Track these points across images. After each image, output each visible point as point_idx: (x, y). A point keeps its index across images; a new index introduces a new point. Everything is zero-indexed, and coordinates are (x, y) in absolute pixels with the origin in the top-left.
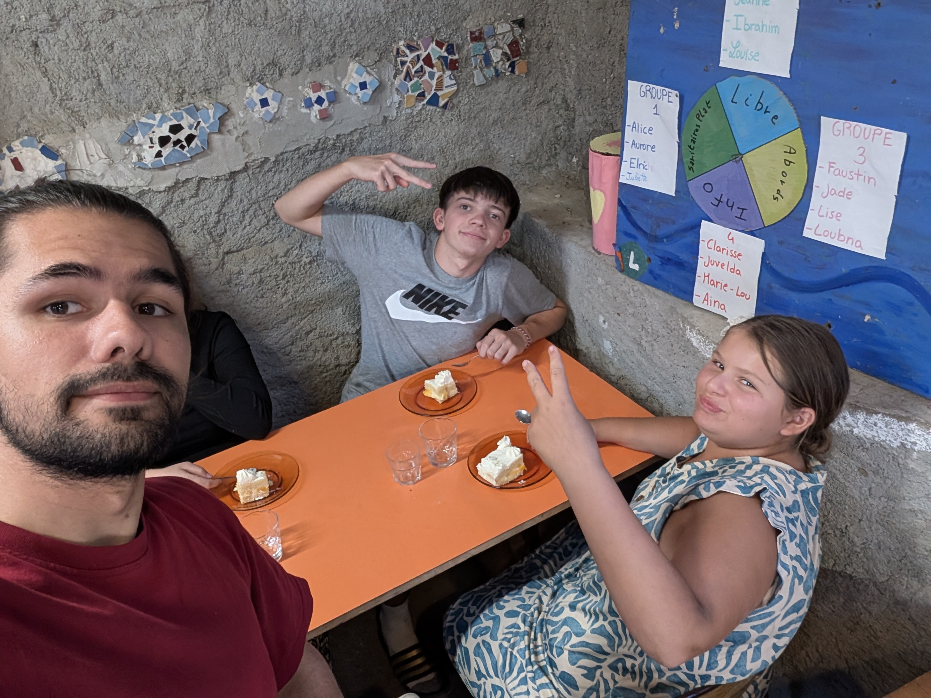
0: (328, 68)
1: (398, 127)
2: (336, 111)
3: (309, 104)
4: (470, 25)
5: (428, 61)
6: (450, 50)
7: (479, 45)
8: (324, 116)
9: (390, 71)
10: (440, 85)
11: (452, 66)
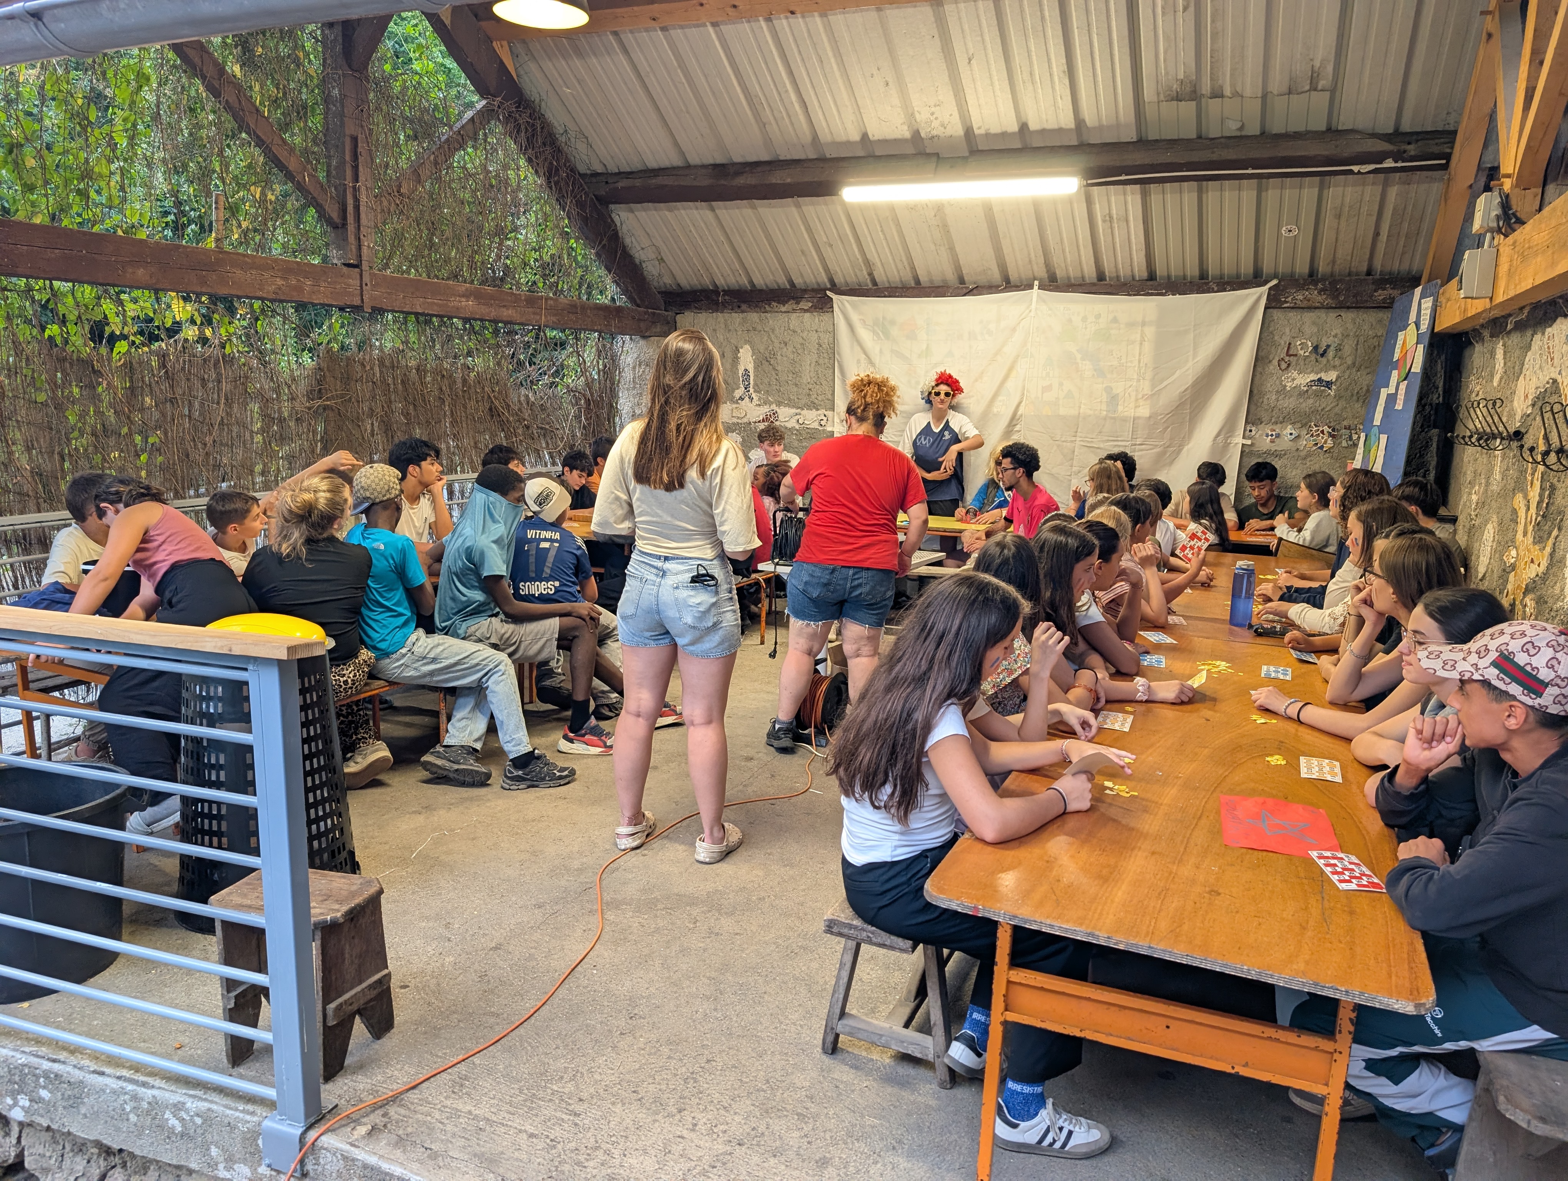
0: (1279, 425)
1: (1303, 454)
2: (1277, 440)
3: (1267, 436)
4: (1345, 423)
5: (1322, 432)
6: (1333, 430)
7: (1346, 431)
8: (1272, 441)
9: (1305, 432)
10: (1325, 442)
11: (1333, 436)
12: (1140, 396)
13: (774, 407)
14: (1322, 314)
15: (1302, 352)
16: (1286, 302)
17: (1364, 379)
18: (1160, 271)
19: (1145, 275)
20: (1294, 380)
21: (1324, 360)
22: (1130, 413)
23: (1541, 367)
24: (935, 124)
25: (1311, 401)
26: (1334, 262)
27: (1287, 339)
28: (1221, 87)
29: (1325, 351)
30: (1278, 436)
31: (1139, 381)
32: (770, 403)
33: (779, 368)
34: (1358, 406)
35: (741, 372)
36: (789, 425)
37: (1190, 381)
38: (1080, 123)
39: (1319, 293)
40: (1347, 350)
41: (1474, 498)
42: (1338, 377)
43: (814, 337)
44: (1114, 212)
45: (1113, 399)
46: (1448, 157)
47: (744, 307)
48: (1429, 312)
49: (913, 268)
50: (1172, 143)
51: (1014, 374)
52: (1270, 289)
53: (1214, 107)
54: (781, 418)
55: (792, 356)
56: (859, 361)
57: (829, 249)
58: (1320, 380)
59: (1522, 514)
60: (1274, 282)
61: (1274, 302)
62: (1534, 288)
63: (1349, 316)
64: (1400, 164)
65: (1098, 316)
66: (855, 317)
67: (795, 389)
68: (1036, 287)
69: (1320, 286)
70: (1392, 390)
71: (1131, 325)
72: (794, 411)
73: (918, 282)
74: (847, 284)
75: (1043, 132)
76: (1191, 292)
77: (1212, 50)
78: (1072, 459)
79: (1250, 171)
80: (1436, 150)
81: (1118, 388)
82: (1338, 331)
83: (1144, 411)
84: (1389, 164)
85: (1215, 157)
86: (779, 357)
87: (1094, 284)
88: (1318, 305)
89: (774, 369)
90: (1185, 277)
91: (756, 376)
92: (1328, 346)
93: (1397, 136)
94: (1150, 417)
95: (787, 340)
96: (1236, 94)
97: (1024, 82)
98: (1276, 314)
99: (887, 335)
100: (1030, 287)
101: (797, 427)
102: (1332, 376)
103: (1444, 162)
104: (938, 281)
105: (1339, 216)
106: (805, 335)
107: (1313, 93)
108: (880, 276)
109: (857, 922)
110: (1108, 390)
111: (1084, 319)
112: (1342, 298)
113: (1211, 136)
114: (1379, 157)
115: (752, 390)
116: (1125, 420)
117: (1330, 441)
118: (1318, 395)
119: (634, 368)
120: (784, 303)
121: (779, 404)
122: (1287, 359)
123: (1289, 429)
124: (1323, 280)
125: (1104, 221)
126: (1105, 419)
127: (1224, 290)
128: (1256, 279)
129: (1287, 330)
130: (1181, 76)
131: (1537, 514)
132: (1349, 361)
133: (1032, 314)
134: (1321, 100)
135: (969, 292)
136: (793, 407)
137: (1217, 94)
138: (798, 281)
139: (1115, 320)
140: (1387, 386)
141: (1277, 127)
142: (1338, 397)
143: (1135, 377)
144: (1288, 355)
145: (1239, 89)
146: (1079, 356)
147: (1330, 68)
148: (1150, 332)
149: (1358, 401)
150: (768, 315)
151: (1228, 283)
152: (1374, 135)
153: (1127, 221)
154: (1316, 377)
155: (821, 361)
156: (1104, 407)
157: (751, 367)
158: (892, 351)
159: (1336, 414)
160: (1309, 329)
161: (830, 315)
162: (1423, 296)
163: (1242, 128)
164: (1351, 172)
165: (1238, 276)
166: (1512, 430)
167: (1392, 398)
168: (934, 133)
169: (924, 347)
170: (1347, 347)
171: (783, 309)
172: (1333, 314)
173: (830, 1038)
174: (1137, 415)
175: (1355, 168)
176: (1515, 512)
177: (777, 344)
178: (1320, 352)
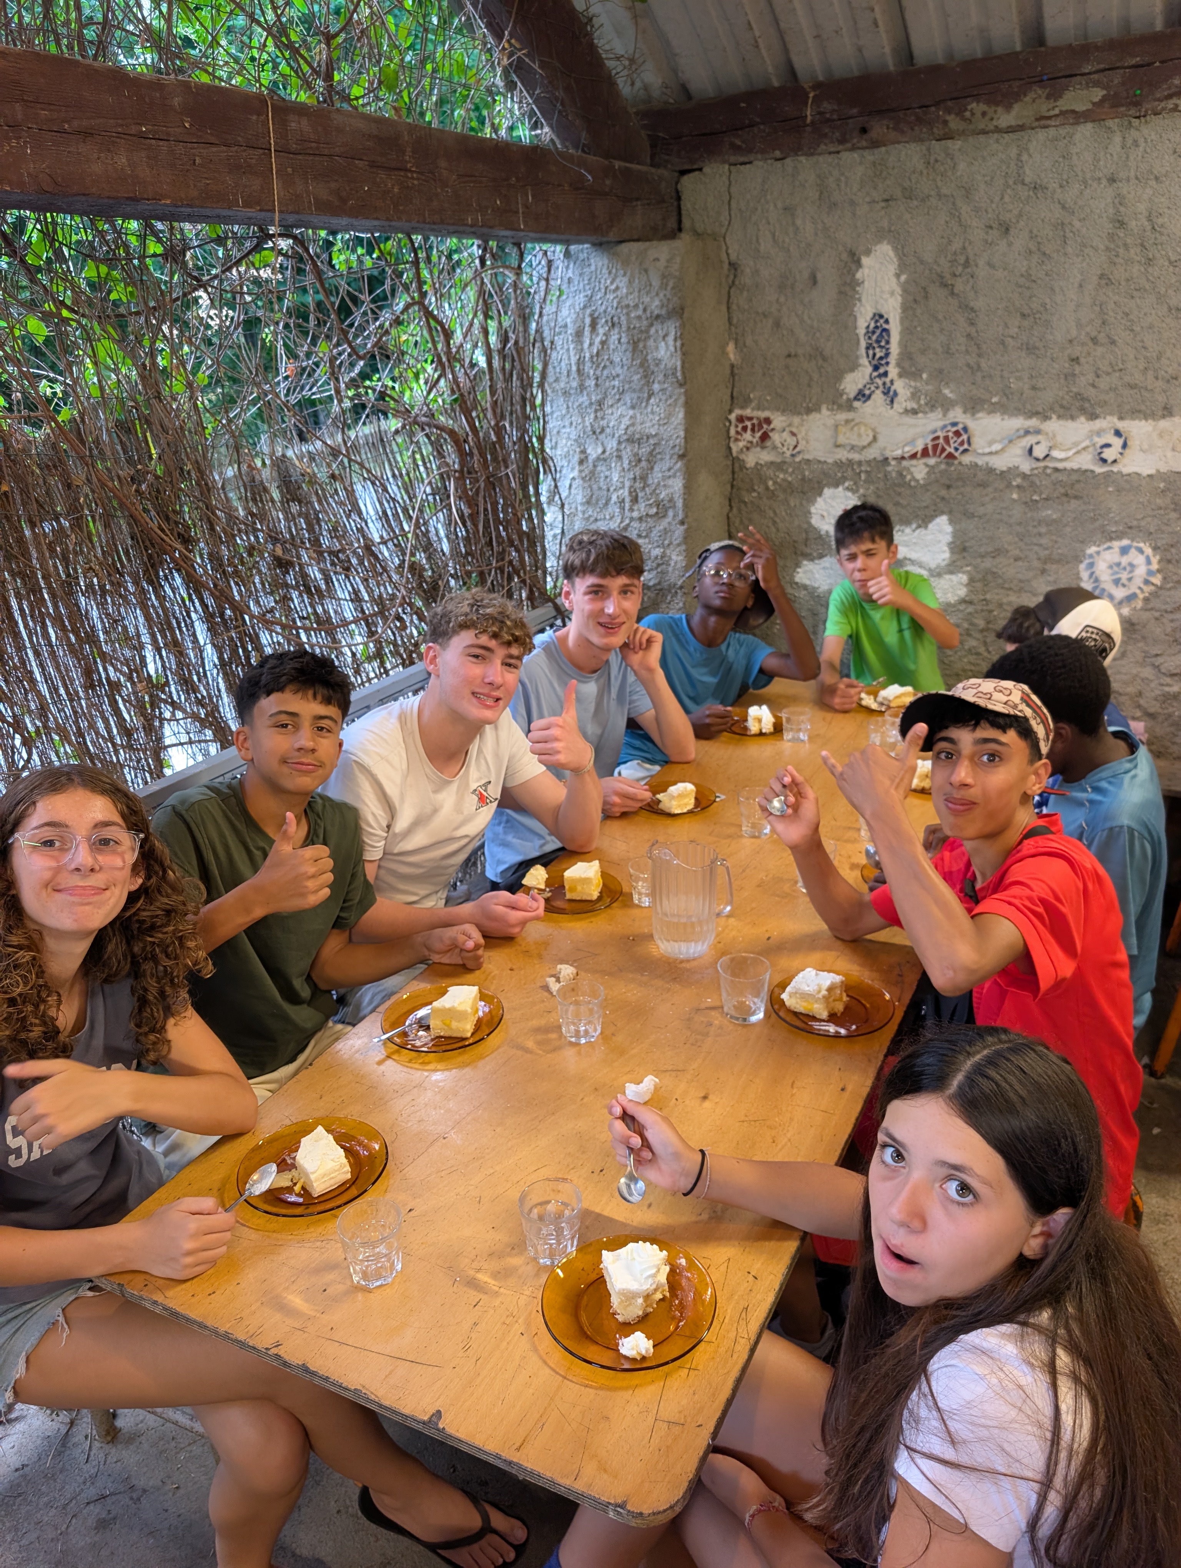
35: (863, 322)
36: (1000, 463)
47: (878, 129)
91: (907, 331)
115: (893, 371)
119: (579, 334)
120: (1008, 100)
150: (955, 145)
157: (893, 309)
171: (1005, 119)
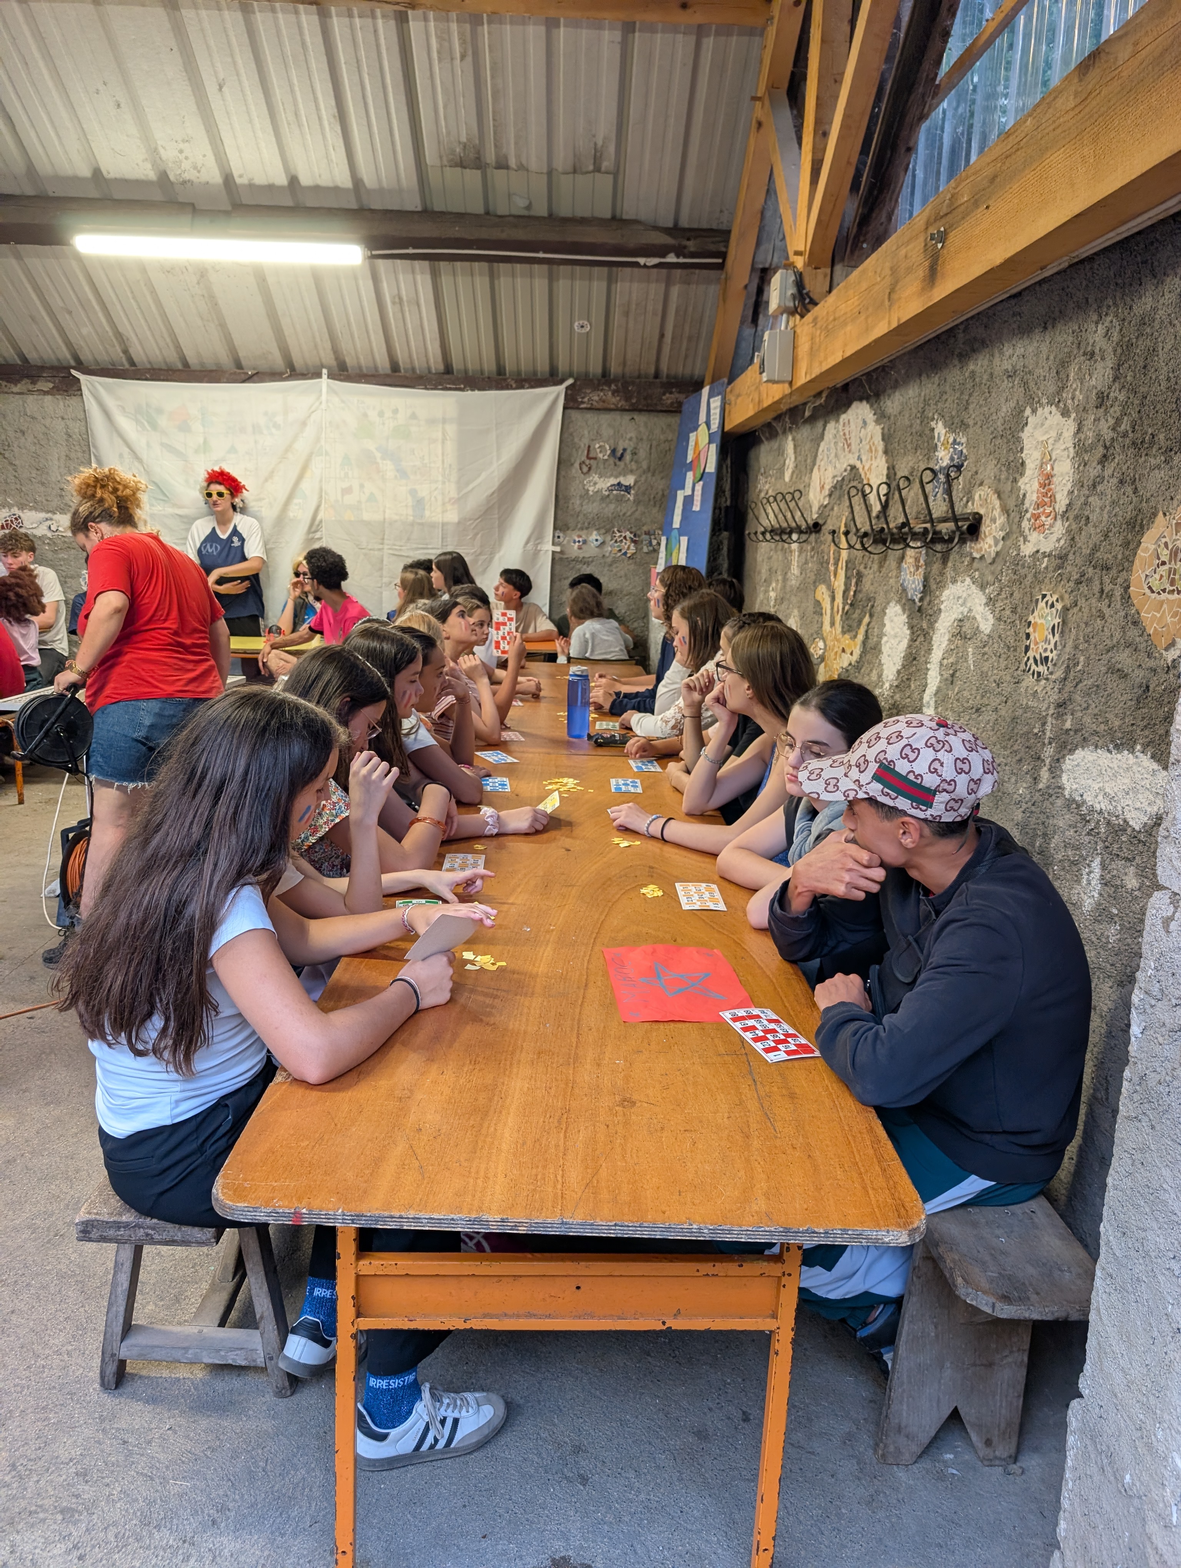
0: (585, 531)
1: (609, 560)
2: (584, 547)
3: (575, 542)
4: (645, 528)
5: (625, 537)
6: (635, 536)
7: (647, 537)
8: (580, 548)
9: (609, 538)
10: (629, 548)
11: (635, 542)
12: (447, 500)
13: (15, 510)
14: (617, 416)
15: (601, 455)
16: (583, 402)
17: (660, 484)
18: (457, 364)
19: (441, 368)
20: (595, 484)
21: (622, 464)
22: (438, 518)
23: (836, 456)
24: (186, 165)
25: (612, 506)
26: (624, 363)
27: (585, 441)
28: (506, 157)
29: (622, 455)
30: (585, 542)
31: (444, 483)
32: (10, 506)
33: (17, 462)
34: (655, 511)
37: (495, 484)
38: (357, 182)
39: (613, 394)
40: (642, 454)
41: (772, 594)
42: (636, 482)
43: (60, 425)
44: (404, 293)
45: (419, 504)
46: (723, 255)
48: (718, 411)
49: (178, 347)
50: (460, 216)
51: (308, 474)
52: (567, 388)
53: (499, 177)
54: (27, 524)
55: (33, 449)
56: (121, 456)
57: (67, 316)
58: (619, 484)
59: (826, 605)
60: (570, 381)
61: (571, 402)
62: (845, 361)
63: (641, 419)
64: (682, 260)
65: (396, 411)
66: (111, 403)
67: (42, 489)
68: (325, 376)
69: (613, 387)
70: (688, 492)
71: (431, 422)
72: (43, 515)
73: (186, 364)
74: (97, 362)
75: (317, 189)
76: (490, 388)
77: (494, 112)
78: (381, 569)
79: (541, 255)
80: (712, 248)
81: (423, 491)
82: (633, 434)
83: (452, 516)
84: (671, 258)
85: (504, 236)
86: (16, 450)
87: (387, 375)
88: (612, 406)
89: (11, 464)
90: (482, 372)
92: (625, 450)
93: (675, 230)
94: (459, 523)
95: (24, 428)
96: (521, 167)
97: (289, 124)
98: (574, 414)
99: (154, 426)
100: (319, 375)
101: (49, 535)
102: (629, 480)
103: (720, 261)
104: (210, 364)
105: (627, 314)
106: (48, 422)
107: (597, 174)
108: (138, 353)
109: (129, 1217)
110: (413, 492)
111: (381, 414)
112: (634, 401)
113: (499, 213)
114: (662, 251)
116: (433, 526)
117: (632, 546)
118: (619, 500)
121: (22, 507)
122: (588, 462)
123: (594, 535)
124: (615, 380)
125: (394, 303)
126: (412, 524)
127: (522, 387)
128: (552, 378)
129: (586, 432)
130: (464, 139)
131: (844, 604)
132: (645, 465)
133: (323, 406)
134: (605, 182)
135: (248, 379)
136: (42, 510)
137: (502, 165)
138: (32, 356)
139: (414, 416)
140: (683, 488)
141: (564, 210)
142: (637, 502)
143: (440, 478)
144: (588, 457)
145: (524, 162)
146: (378, 455)
147: (612, 148)
148: (451, 429)
149: (655, 505)
151: (525, 380)
152: (656, 228)
153: (418, 305)
154: (615, 482)
155: (73, 455)
156: (410, 512)
158: (162, 444)
159: (636, 519)
160: (607, 432)
161: (79, 399)
162: (710, 396)
163: (529, 207)
164: (636, 265)
165: (535, 373)
166: (811, 522)
167: (689, 500)
168: (186, 176)
169: (201, 440)
170: (641, 451)
172: (627, 417)
173: (112, 1368)
174: (446, 520)
175: (642, 261)
176: (818, 604)
177: (11, 434)
178: (617, 456)
